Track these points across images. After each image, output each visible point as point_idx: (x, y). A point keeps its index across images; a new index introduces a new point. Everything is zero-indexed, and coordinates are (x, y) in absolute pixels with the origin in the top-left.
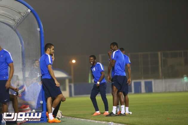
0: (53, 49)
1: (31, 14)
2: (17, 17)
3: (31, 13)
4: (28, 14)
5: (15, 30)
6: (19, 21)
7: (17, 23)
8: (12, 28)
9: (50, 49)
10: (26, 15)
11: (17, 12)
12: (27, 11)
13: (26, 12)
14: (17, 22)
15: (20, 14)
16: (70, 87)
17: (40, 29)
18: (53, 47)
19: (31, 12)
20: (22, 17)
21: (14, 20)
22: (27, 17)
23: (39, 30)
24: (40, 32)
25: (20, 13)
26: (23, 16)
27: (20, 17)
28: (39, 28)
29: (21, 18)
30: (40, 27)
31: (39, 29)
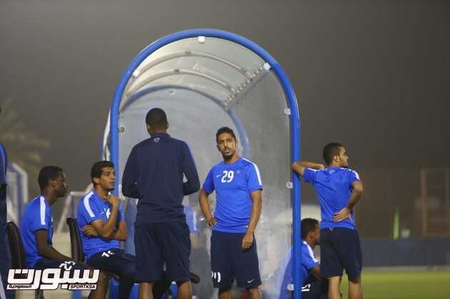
0: (345, 154)
1: (271, 74)
3: (270, 72)
4: (264, 75)
5: (229, 113)
6: (240, 90)
7: (236, 96)
8: (223, 106)
9: (338, 158)
10: (259, 76)
11: (238, 70)
12: (261, 68)
13: (259, 70)
14: (235, 93)
15: (245, 75)
17: (291, 111)
19: (271, 69)
20: (248, 81)
21: (228, 88)
22: (260, 81)
23: (290, 113)
24: (292, 117)
25: (243, 72)
26: (251, 80)
27: (243, 82)
28: (288, 108)
29: (246, 83)
30: (290, 105)
31: (289, 110)
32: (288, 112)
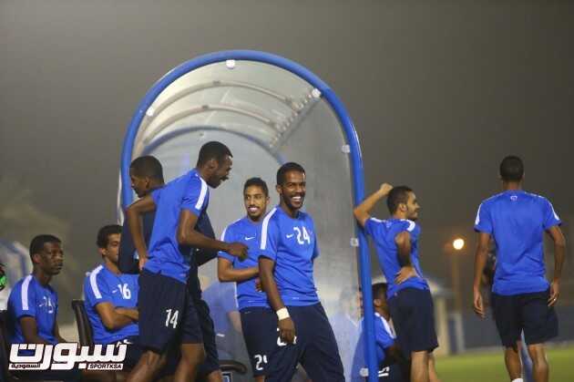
0: (415, 202)
1: (323, 102)
2: (281, 114)
3: (322, 100)
4: (313, 105)
5: (276, 156)
7: (282, 134)
8: (268, 149)
10: (308, 107)
11: (281, 100)
12: (310, 96)
13: (308, 99)
14: (281, 131)
15: (291, 107)
16: (451, 324)
17: (351, 149)
18: (412, 196)
19: (322, 96)
20: (296, 114)
21: (272, 125)
22: (309, 113)
23: (349, 151)
24: (352, 156)
25: (288, 102)
26: (299, 112)
27: (290, 115)
28: (347, 144)
29: (294, 117)
30: (350, 140)
31: (348, 147)
32: (347, 149)
